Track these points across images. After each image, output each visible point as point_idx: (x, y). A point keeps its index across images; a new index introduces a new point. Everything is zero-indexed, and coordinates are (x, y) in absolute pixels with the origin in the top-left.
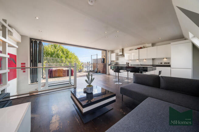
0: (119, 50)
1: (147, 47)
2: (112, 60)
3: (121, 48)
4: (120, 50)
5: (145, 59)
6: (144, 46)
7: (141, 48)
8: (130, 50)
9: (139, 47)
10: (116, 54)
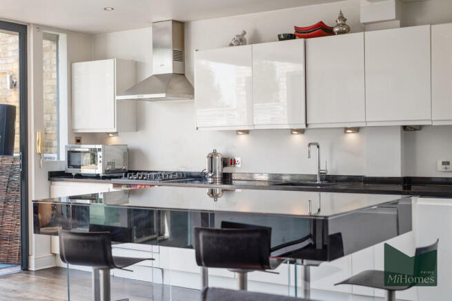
0: (146, 34)
1: (364, 27)
2: (83, 126)
3: (166, 15)
4: (156, 31)
5: (357, 130)
6: (342, 17)
7: (322, 30)
8: (241, 41)
9: (309, 16)
10: (120, 64)
